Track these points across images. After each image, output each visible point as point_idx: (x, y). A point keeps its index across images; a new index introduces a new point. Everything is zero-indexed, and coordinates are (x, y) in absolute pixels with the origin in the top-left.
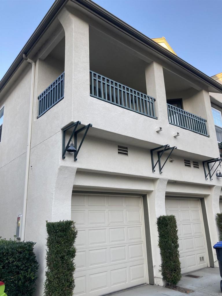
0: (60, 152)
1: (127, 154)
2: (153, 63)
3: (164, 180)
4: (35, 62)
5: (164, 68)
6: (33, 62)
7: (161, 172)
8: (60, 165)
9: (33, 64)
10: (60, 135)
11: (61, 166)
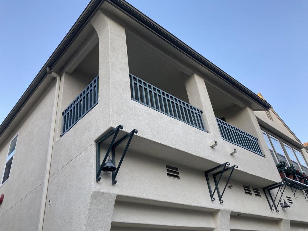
0: (93, 171)
1: (178, 177)
2: (194, 75)
3: (225, 211)
4: (61, 77)
5: (206, 80)
6: (58, 76)
7: (221, 202)
8: (94, 190)
9: (58, 78)
10: (93, 149)
11: (95, 192)
